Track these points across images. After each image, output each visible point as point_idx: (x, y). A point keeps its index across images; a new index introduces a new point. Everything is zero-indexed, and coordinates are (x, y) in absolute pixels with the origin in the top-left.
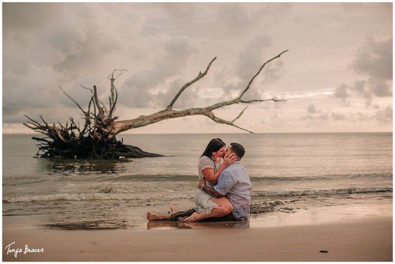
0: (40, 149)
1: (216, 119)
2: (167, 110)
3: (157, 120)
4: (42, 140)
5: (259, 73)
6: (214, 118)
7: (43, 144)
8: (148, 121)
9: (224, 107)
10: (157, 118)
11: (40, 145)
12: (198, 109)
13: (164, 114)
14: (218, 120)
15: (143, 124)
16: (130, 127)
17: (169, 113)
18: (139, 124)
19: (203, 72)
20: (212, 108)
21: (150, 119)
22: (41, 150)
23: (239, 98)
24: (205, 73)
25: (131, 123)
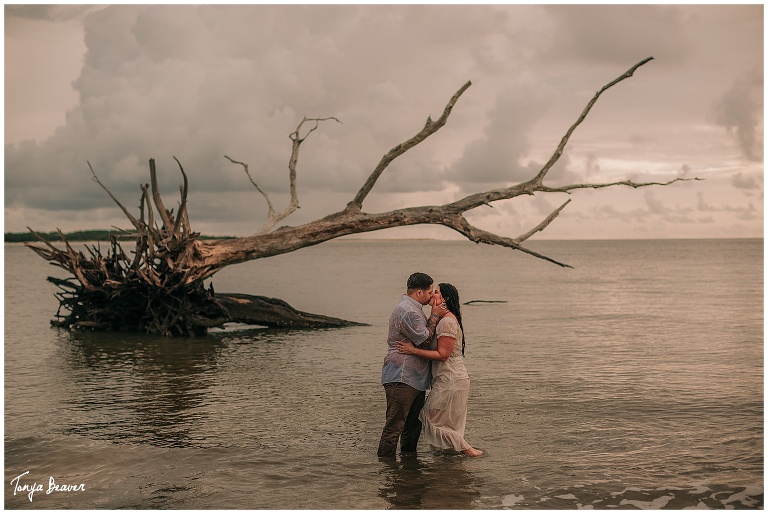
0: (62, 303)
1: (472, 233)
2: (345, 212)
3: (318, 238)
4: (65, 283)
5: (583, 117)
6: (466, 230)
7: (67, 292)
8: (295, 241)
9: (491, 203)
10: (318, 233)
11: (61, 294)
12: (424, 209)
13: (338, 223)
14: (479, 234)
15: (280, 247)
16: (248, 255)
17: (350, 219)
18: (271, 248)
19: (435, 119)
20: (461, 206)
21: (302, 235)
22: (63, 307)
23: (533, 182)
24: (441, 123)
25: (248, 246)
